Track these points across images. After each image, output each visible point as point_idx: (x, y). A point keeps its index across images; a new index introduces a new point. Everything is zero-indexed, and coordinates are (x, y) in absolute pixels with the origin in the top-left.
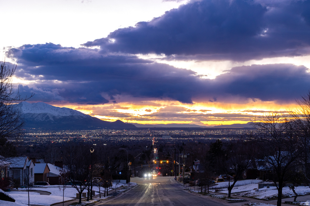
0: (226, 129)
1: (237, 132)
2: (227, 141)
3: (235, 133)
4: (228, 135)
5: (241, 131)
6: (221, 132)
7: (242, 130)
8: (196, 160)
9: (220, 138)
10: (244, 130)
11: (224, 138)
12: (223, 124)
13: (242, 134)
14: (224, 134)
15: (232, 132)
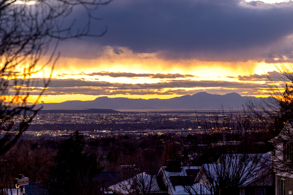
0: (51, 112)
1: (75, 119)
2: (54, 137)
3: (70, 122)
4: (55, 124)
5: (83, 116)
6: (41, 119)
7: (85, 115)
8: (22, 176)
9: (39, 130)
10: (89, 115)
11: (47, 132)
12: (45, 102)
13: (84, 123)
14: (47, 122)
15: (63, 118)
